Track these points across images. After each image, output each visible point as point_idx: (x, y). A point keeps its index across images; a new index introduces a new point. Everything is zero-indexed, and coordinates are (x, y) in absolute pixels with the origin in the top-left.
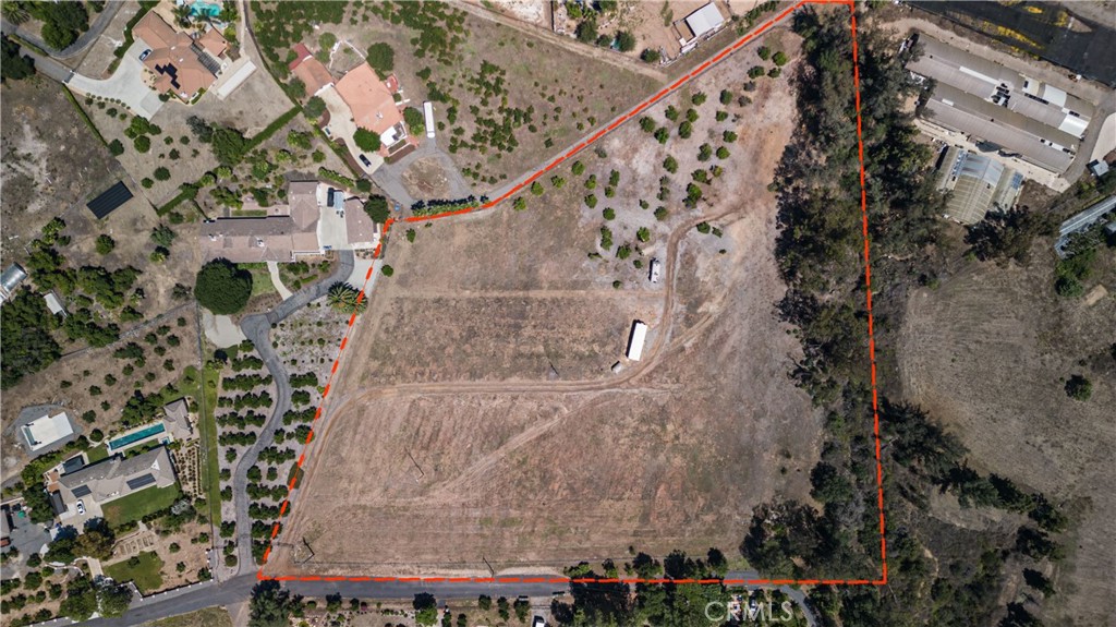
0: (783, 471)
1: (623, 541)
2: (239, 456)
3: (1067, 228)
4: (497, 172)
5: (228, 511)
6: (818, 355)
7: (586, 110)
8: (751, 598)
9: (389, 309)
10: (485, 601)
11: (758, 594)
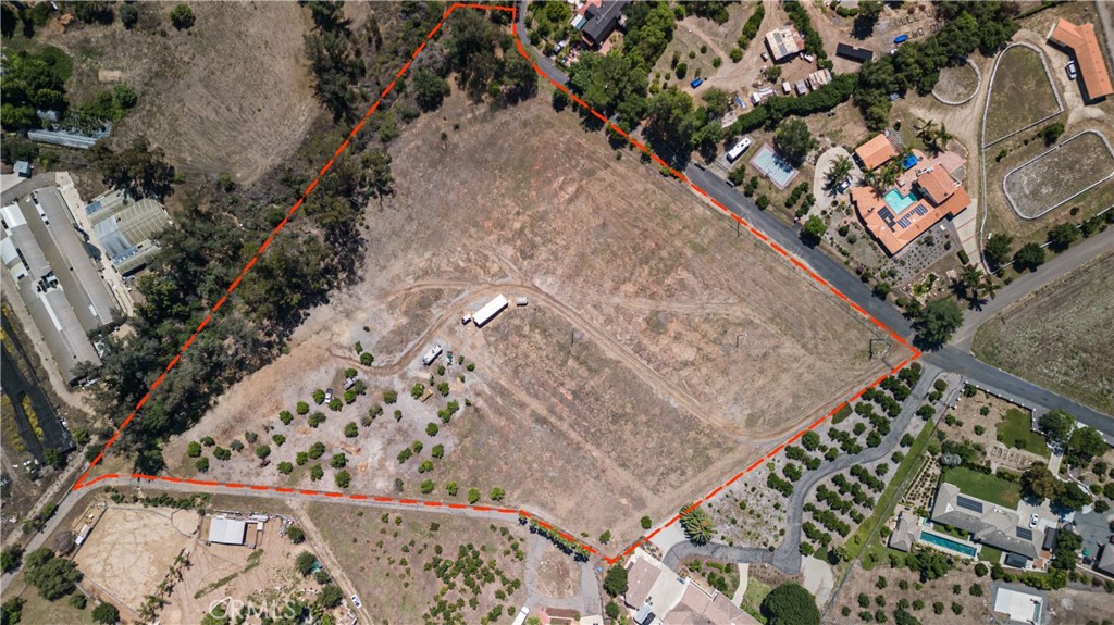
0: (457, 127)
1: (620, 168)
2: (876, 464)
3: (87, 142)
4: (495, 536)
5: (916, 427)
6: (359, 193)
7: (383, 531)
8: (556, 54)
9: (669, 489)
10: (762, 204)
11: (549, 52)
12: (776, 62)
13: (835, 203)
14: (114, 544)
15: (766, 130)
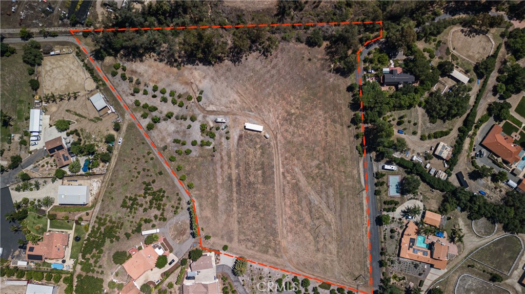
0: (310, 60)
1: (346, 130)
4: (175, 198)
6: (256, 46)
7: (144, 156)
8: (367, 72)
9: (244, 246)
10: (377, 193)
11: (366, 69)
12: (434, 154)
13: (400, 219)
14: (61, 66)
15: (405, 171)
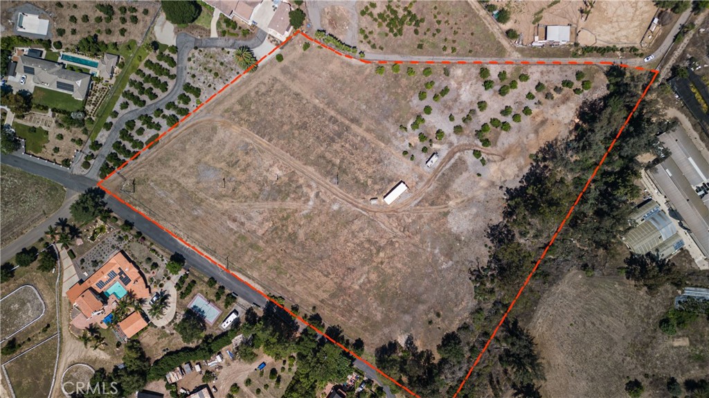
0: (430, 322)
1: (312, 301)
2: (129, 109)
3: (690, 292)
4: (379, 43)
5: (103, 136)
6: (494, 270)
7: (454, 41)
8: (364, 381)
9: (266, 81)
10: (212, 281)
11: (369, 382)
12: (207, 386)
13: (161, 286)
14: (632, 20)
15: (211, 335)
